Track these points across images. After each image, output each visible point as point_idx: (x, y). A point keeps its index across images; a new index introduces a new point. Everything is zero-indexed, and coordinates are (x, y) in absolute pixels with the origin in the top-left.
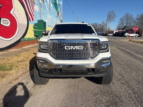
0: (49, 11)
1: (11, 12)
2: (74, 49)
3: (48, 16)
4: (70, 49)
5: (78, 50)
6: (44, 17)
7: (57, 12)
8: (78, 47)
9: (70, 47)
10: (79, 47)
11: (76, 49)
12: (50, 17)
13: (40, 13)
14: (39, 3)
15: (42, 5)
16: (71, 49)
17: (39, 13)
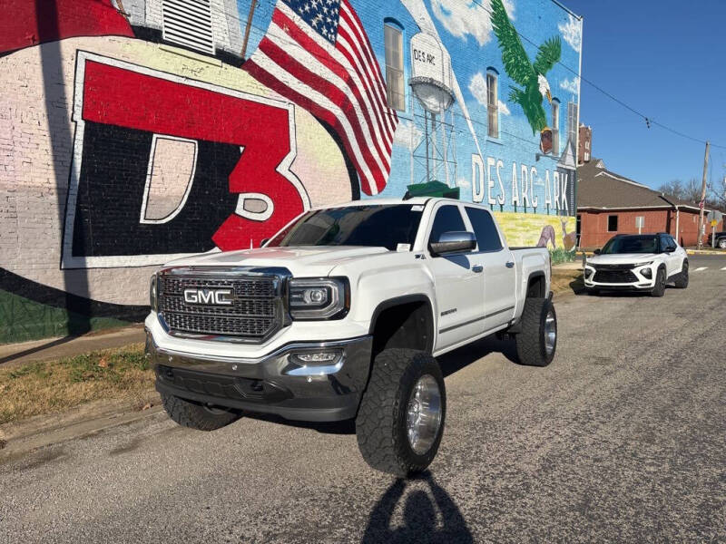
0: (486, 137)
1: (283, 169)
2: (206, 301)
3: (476, 159)
4: (196, 301)
6: (448, 167)
7: (538, 133)
8: (217, 293)
9: (197, 294)
10: (219, 294)
11: (213, 302)
12: (486, 163)
13: (426, 153)
14: (421, 113)
15: (441, 118)
16: (200, 301)
17: (422, 151)
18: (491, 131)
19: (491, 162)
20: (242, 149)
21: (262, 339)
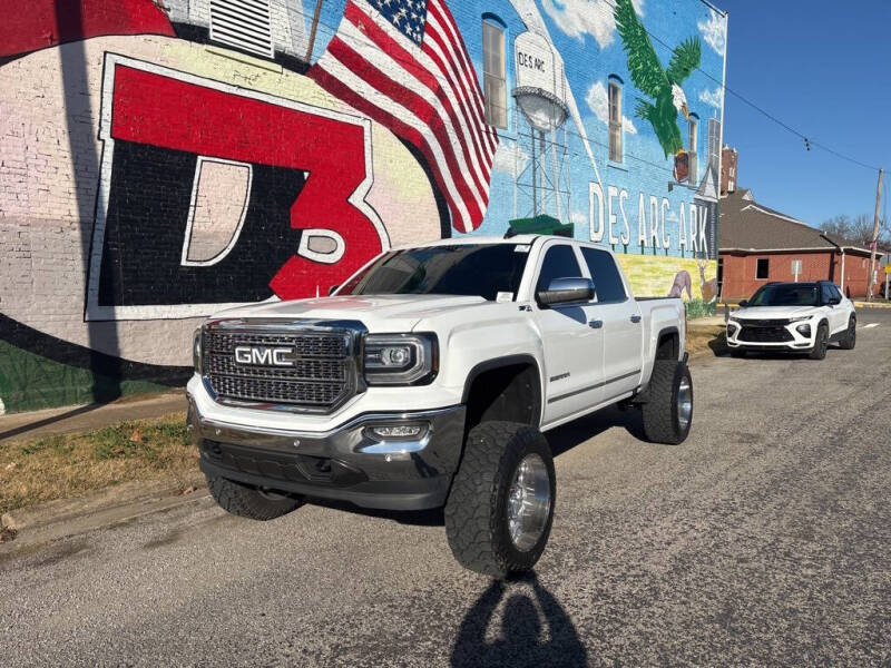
0: (607, 162)
1: (356, 199)
2: (262, 361)
3: (594, 188)
4: (249, 361)
5: (274, 366)
6: (560, 198)
7: (671, 157)
8: (276, 351)
9: (250, 353)
10: (278, 353)
12: (606, 193)
13: (533, 182)
14: (527, 131)
15: (551, 137)
16: (255, 361)
17: (528, 179)
18: (613, 154)
19: (613, 192)
20: (306, 174)
21: (330, 408)
